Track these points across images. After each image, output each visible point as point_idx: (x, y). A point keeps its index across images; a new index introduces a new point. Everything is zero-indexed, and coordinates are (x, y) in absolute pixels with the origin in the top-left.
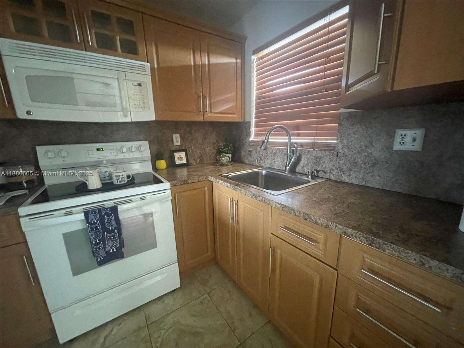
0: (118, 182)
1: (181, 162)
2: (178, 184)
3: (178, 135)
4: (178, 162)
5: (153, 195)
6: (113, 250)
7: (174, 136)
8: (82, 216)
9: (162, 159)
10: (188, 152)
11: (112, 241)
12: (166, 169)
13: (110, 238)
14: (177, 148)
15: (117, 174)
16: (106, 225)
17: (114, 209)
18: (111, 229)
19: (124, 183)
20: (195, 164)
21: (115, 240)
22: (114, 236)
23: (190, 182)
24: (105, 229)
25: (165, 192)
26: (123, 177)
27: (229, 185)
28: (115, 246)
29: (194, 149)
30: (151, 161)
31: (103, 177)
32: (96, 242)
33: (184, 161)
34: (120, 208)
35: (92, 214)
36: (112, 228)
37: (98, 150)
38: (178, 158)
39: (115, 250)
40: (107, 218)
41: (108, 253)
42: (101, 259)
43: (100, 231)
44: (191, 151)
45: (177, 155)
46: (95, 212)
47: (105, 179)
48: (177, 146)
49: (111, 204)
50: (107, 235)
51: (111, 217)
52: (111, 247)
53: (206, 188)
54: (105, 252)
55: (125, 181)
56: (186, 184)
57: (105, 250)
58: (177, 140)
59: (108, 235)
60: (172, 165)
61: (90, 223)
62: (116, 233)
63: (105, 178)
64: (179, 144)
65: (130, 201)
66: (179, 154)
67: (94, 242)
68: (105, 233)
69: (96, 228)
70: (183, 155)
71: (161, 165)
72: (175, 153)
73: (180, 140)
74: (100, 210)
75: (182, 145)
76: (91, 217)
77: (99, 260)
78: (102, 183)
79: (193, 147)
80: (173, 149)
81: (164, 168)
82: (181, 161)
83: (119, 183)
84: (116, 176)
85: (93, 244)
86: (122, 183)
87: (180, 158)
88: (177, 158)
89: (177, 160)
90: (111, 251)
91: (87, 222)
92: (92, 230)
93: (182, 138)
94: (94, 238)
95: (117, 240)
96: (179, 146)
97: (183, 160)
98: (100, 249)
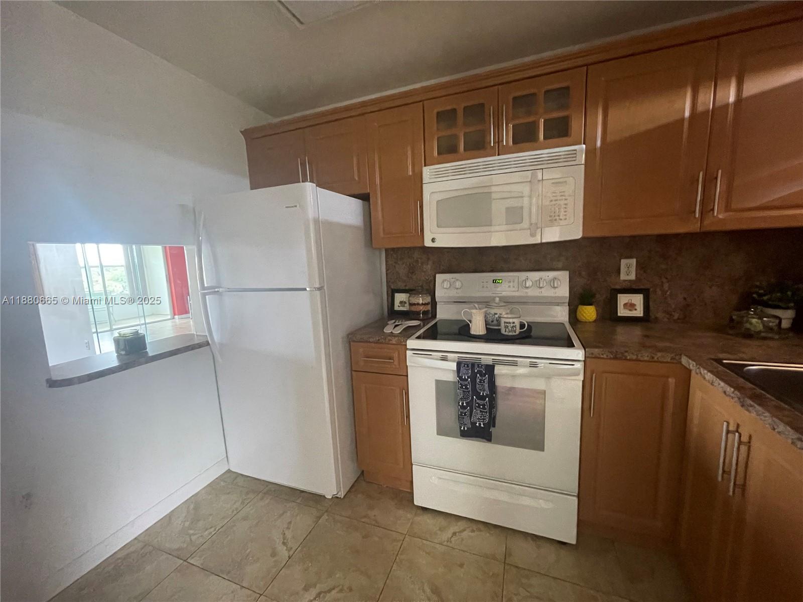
0: (506, 331)
1: (631, 312)
2: (602, 356)
3: (634, 261)
4: (622, 312)
5: (550, 363)
6: (480, 424)
7: (624, 262)
8: (454, 366)
9: (591, 304)
10: (652, 296)
11: (481, 411)
12: (595, 321)
13: (479, 407)
14: (626, 285)
15: (507, 320)
16: (477, 386)
17: (490, 369)
18: (481, 394)
19: (514, 334)
20: (666, 320)
21: (485, 412)
22: (484, 405)
23: (628, 358)
24: (475, 392)
25: (573, 365)
26: (514, 325)
27: (730, 390)
28: (483, 419)
29: (669, 289)
30: (569, 305)
31: (491, 320)
32: (463, 403)
33: (639, 312)
34: (498, 370)
35: (465, 368)
36: (483, 394)
37: (494, 281)
38: (625, 305)
39: (482, 426)
40: (480, 378)
41: (473, 424)
42: (464, 428)
43: (469, 392)
44: (659, 292)
45: (623, 299)
46: (468, 366)
47: (493, 323)
48: (626, 282)
49: (487, 360)
50: (476, 401)
51: (484, 378)
52: (478, 419)
53: (671, 381)
55: (515, 332)
56: (620, 359)
57: (471, 419)
58: (628, 270)
59: (478, 401)
60: (609, 315)
61: (460, 378)
62: (487, 403)
63: (492, 321)
64: (633, 277)
65: (515, 364)
66: (629, 298)
67: (460, 404)
68: (475, 397)
69: (466, 386)
70: (638, 300)
71: (586, 314)
72: (619, 295)
73: (636, 271)
74: (473, 365)
75: (638, 279)
76: (463, 370)
77: (462, 429)
78: (487, 329)
79: (666, 286)
80: (618, 287)
81: (591, 320)
82: (630, 310)
83: (506, 333)
84: (505, 322)
85: (460, 405)
86: (510, 334)
87: (631, 306)
88: (622, 304)
89: (622, 307)
90: (477, 424)
91: (458, 376)
92: (462, 387)
93: (640, 267)
94: (461, 399)
95: (487, 412)
96: (630, 281)
97: (636, 310)
98: (465, 415)
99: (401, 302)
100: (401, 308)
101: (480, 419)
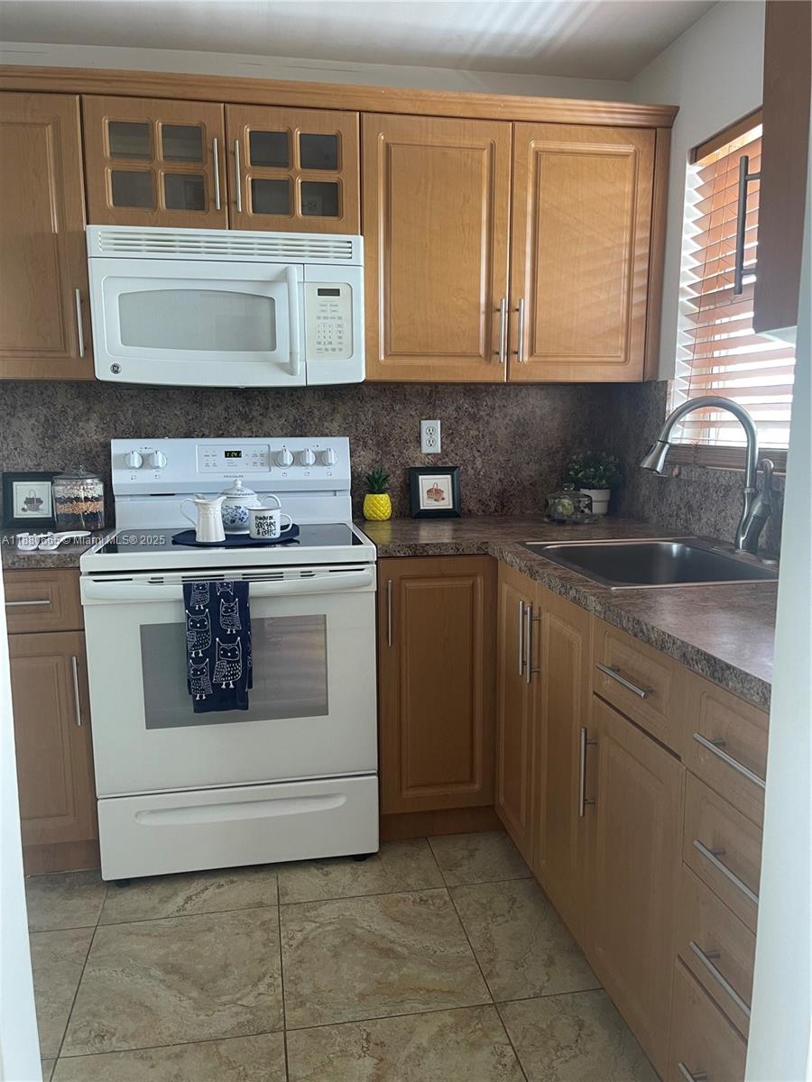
0: (259, 533)
1: (436, 503)
2: (398, 555)
3: (437, 424)
4: (426, 503)
5: (331, 571)
6: (228, 685)
7: (425, 424)
9: (383, 492)
10: (462, 477)
11: (228, 662)
12: (389, 519)
13: (225, 655)
14: (428, 462)
15: (260, 514)
16: (221, 620)
17: (241, 588)
18: (229, 632)
19: (272, 537)
21: (234, 662)
22: (233, 651)
23: (430, 553)
24: (218, 631)
25: (362, 570)
26: (272, 521)
28: (233, 675)
29: (483, 467)
30: (351, 495)
31: (231, 519)
32: (197, 654)
33: (446, 503)
34: (255, 588)
35: (198, 591)
36: (231, 631)
37: (228, 454)
38: (429, 491)
39: (232, 686)
40: (226, 605)
42: (201, 697)
43: (207, 632)
44: (471, 472)
45: (426, 482)
46: (203, 588)
47: (234, 524)
48: (430, 457)
49: (236, 576)
50: (219, 645)
51: (232, 604)
52: (224, 676)
54: (212, 684)
55: (274, 534)
57: (212, 679)
58: (432, 437)
59: (223, 645)
60: (408, 509)
62: (238, 645)
63: (233, 521)
64: (437, 448)
65: (280, 577)
66: (434, 481)
67: (193, 655)
68: (217, 639)
69: (202, 621)
71: (377, 508)
72: (421, 477)
73: (442, 439)
75: (445, 453)
76: (195, 595)
77: (198, 698)
78: (226, 535)
80: (418, 465)
81: (384, 518)
82: (436, 500)
83: (261, 536)
84: (256, 517)
86: (268, 537)
87: (435, 493)
88: (425, 491)
89: (425, 496)
90: (224, 686)
92: (194, 626)
93: (448, 433)
94: (194, 646)
95: (238, 662)
96: (435, 455)
97: (443, 499)
98: (202, 673)
99: (29, 501)
100: (28, 512)
101: (227, 676)
